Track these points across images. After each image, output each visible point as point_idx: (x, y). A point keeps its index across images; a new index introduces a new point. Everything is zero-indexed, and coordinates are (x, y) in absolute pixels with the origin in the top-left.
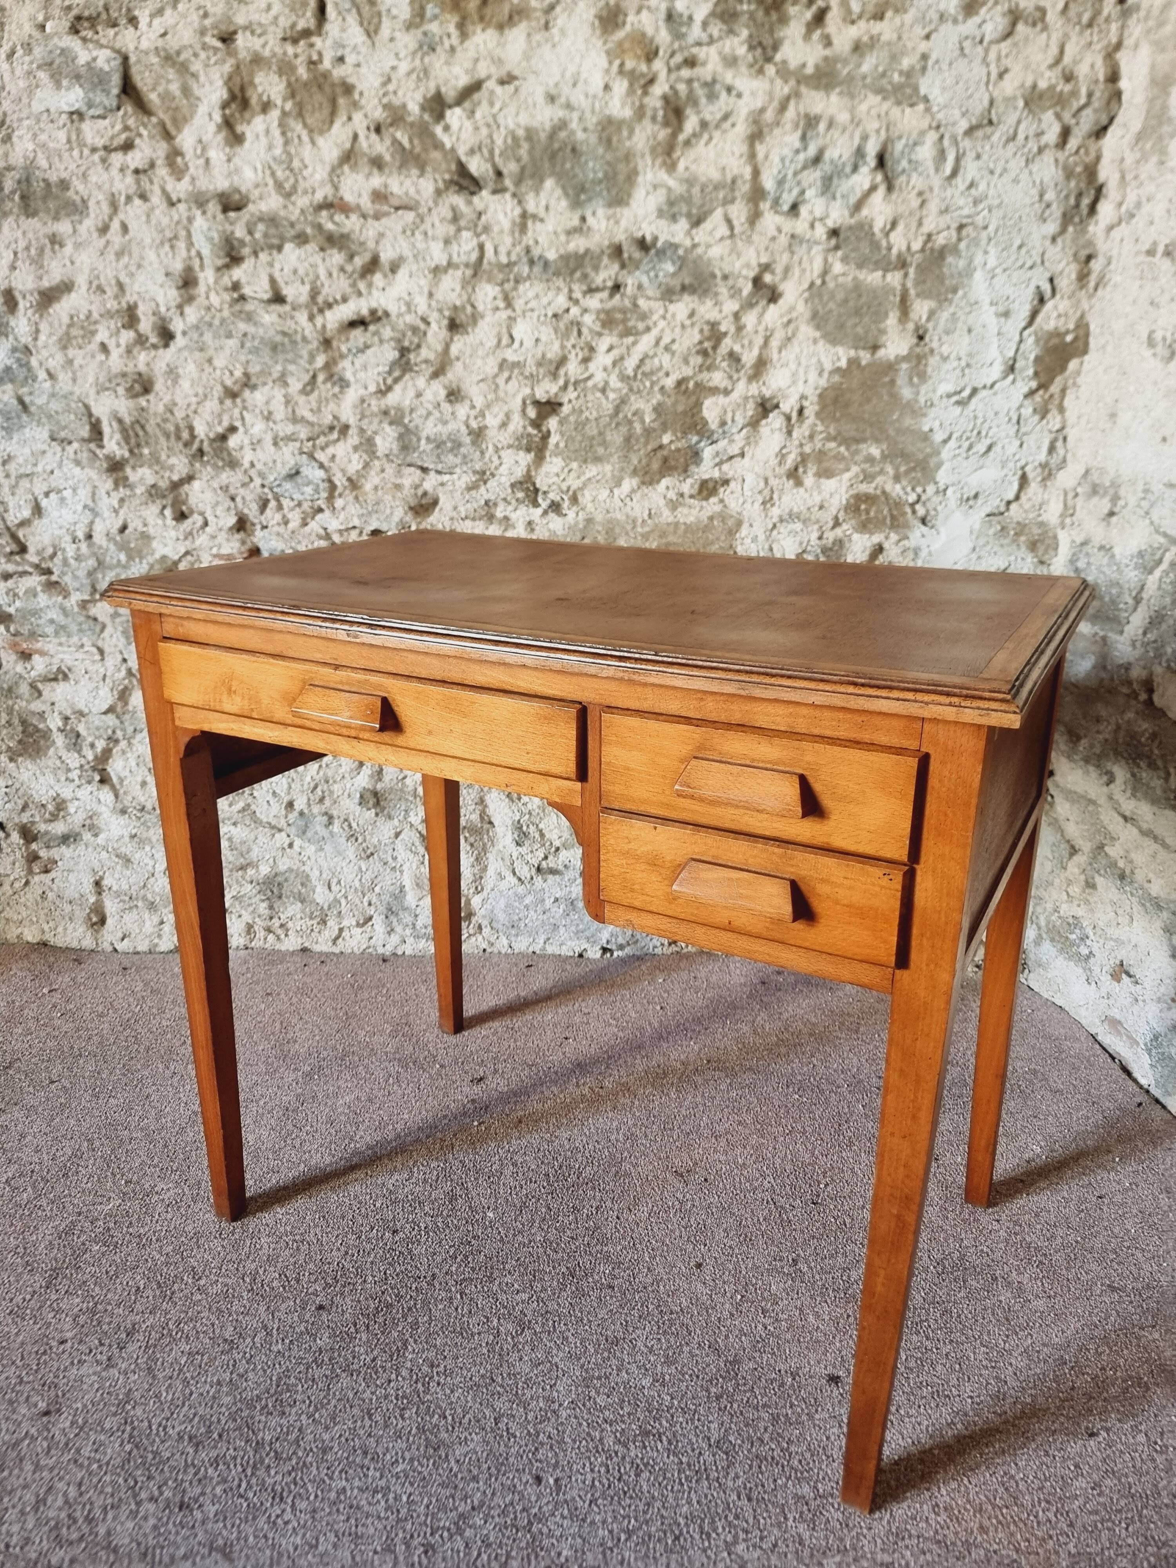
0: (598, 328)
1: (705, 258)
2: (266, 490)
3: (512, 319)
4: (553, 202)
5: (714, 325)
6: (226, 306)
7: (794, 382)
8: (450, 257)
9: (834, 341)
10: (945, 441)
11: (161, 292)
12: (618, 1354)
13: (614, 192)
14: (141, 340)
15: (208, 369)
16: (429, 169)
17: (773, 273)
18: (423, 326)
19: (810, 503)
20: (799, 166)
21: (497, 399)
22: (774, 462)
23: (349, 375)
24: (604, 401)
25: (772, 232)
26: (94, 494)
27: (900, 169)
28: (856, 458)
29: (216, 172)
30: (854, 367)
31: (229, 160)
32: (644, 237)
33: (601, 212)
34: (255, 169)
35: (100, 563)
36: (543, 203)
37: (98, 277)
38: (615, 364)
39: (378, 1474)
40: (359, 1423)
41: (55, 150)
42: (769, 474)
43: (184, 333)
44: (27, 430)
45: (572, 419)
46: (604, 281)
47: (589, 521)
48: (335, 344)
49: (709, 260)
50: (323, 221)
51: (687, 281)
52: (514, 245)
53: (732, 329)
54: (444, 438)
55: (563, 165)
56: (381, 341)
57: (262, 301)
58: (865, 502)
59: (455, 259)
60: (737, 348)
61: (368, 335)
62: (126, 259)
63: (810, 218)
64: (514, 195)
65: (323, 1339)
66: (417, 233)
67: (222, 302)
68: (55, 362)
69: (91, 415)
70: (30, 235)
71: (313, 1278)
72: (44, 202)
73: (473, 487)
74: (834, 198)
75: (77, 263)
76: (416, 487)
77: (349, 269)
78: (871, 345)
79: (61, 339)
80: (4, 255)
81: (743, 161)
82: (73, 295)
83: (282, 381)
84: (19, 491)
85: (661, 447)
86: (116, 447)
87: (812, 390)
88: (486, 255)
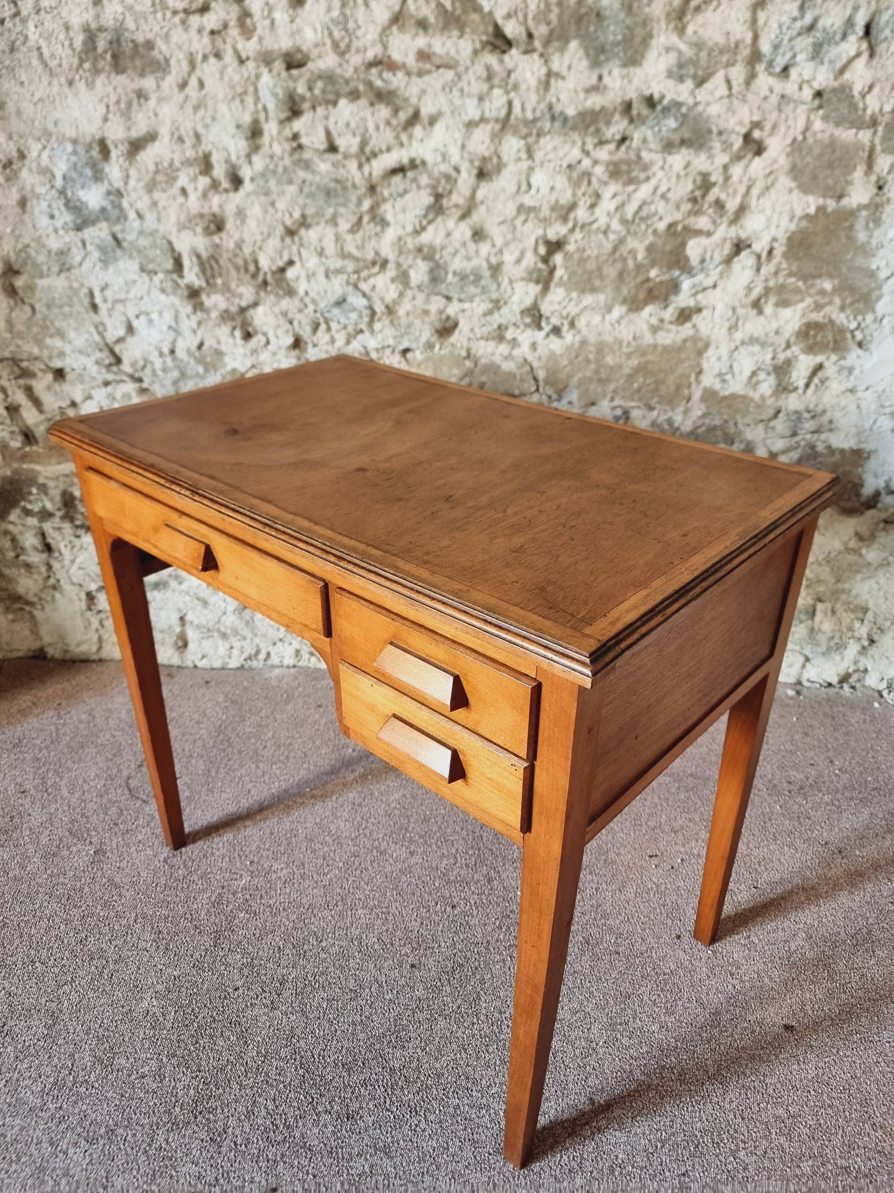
0: (605, 177)
1: (705, 115)
2: (318, 315)
3: (531, 169)
4: (575, 62)
5: (705, 176)
6: (286, 155)
7: (768, 227)
8: (483, 112)
9: (806, 191)
10: (888, 278)
11: (233, 142)
12: (631, 1006)
13: (629, 53)
15: (271, 210)
16: (468, 30)
17: (762, 129)
18: (454, 174)
19: (768, 329)
20: (795, 33)
21: (514, 239)
22: (741, 293)
23: (389, 217)
24: (604, 241)
25: (765, 92)
26: (176, 317)
27: (883, 35)
28: (811, 291)
29: (280, 32)
30: (820, 214)
31: (292, 21)
32: (651, 96)
33: (616, 72)
35: (183, 374)
36: (566, 62)
37: (178, 129)
38: (617, 209)
39: (479, 1095)
40: (458, 1056)
41: (141, 12)
42: (737, 304)
43: (252, 180)
44: (121, 263)
45: (576, 256)
46: (614, 135)
47: (584, 343)
48: (379, 189)
49: (708, 117)
50: (373, 78)
51: (686, 136)
52: (539, 102)
53: (721, 180)
54: (468, 271)
55: (587, 28)
56: (418, 187)
57: (318, 151)
58: (814, 329)
59: (487, 115)
60: (723, 197)
61: (408, 182)
62: (202, 112)
63: (799, 80)
64: (542, 55)
65: (420, 992)
66: (454, 90)
67: (284, 151)
68: (143, 204)
69: (173, 250)
70: (120, 90)
71: (402, 943)
72: (132, 61)
73: (489, 313)
74: (822, 63)
75: (160, 116)
76: (441, 312)
77: (394, 122)
78: (837, 194)
79: (147, 185)
80: (98, 108)
81: (745, 27)
82: (157, 144)
83: (333, 221)
84: (115, 314)
85: (648, 280)
86: (195, 278)
87: (782, 234)
88: (514, 111)
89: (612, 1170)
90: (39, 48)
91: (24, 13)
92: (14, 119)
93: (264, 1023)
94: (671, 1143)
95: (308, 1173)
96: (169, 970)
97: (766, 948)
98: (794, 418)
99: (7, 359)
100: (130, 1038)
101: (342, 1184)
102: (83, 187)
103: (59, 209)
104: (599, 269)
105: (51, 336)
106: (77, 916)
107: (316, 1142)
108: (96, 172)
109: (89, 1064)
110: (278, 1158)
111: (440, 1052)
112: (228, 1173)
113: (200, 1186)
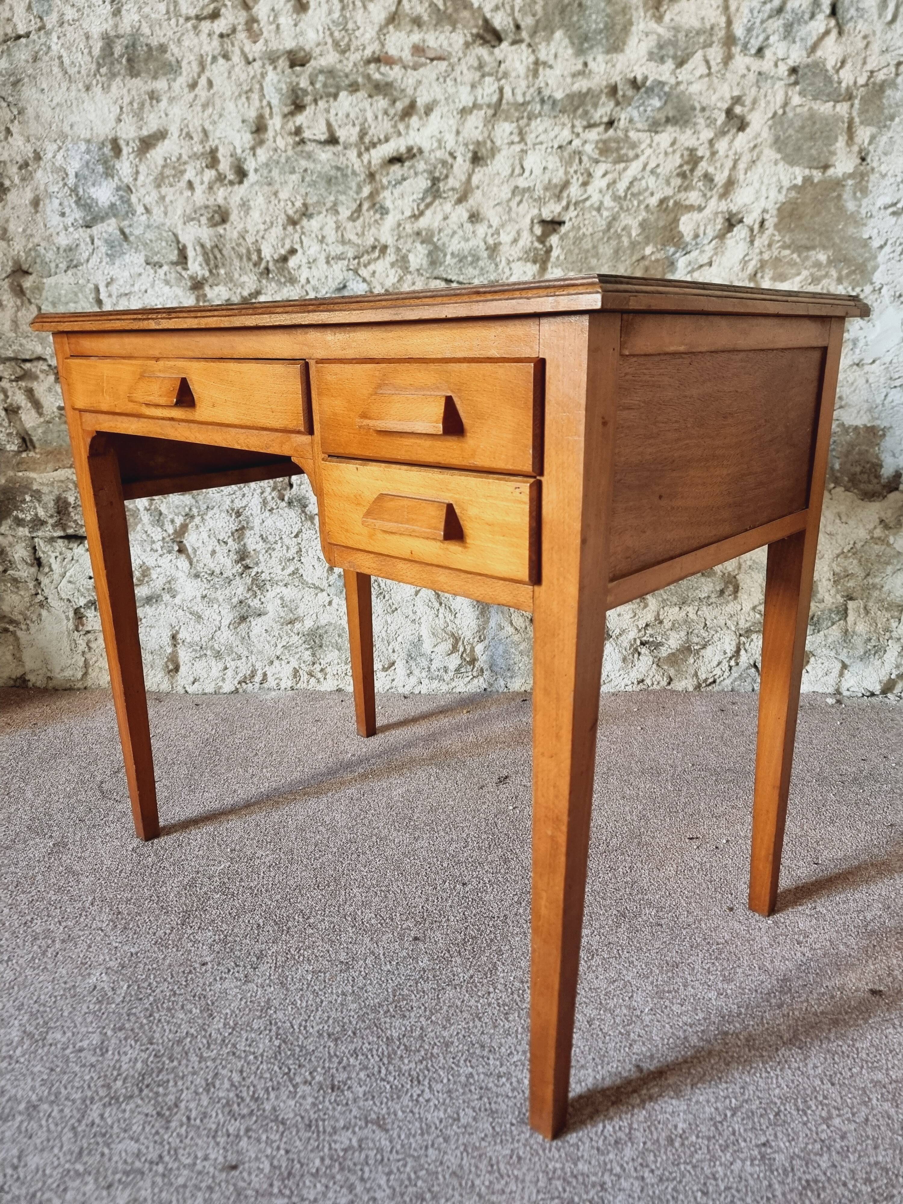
0: (596, 156)
1: (687, 93)
3: (524, 152)
4: (561, 50)
5: (692, 151)
6: (290, 148)
7: (757, 199)
8: (476, 100)
9: (792, 163)
10: (881, 247)
11: (238, 136)
12: (681, 974)
13: (612, 41)
14: (221, 178)
15: (274, 201)
16: (459, 26)
17: (743, 105)
18: (450, 160)
20: (766, 15)
21: (510, 219)
22: (737, 268)
23: (388, 204)
24: (599, 219)
25: (743, 70)
27: (849, 16)
28: (807, 263)
29: (285, 35)
30: (807, 184)
31: (296, 25)
32: (635, 78)
33: (600, 58)
34: (318, 31)
36: (553, 51)
37: (187, 126)
38: (608, 186)
39: (498, 1063)
40: (471, 1024)
41: (156, 20)
43: (256, 170)
44: (127, 256)
45: (571, 235)
46: (601, 117)
48: (378, 177)
49: (690, 94)
50: (371, 72)
51: (670, 115)
52: (528, 87)
53: (708, 154)
54: (466, 253)
55: (570, 18)
56: (416, 174)
57: (320, 142)
59: (480, 101)
60: (711, 170)
61: (405, 169)
62: (210, 110)
63: (775, 59)
64: (529, 45)
65: (424, 962)
66: (448, 80)
67: (287, 145)
68: (151, 199)
69: (178, 242)
70: (134, 92)
71: (404, 918)
72: (146, 64)
74: (794, 42)
75: (171, 115)
77: (392, 112)
78: (822, 164)
79: (156, 179)
80: (112, 109)
81: (719, 12)
82: (167, 141)
83: (334, 210)
85: (643, 258)
86: (198, 268)
87: (772, 205)
88: (505, 96)
89: (671, 1141)
90: (60, 57)
91: (49, 26)
92: (32, 122)
93: (235, 996)
94: (744, 1110)
95: (278, 1148)
96: (126, 948)
97: (837, 917)
99: (9, 359)
100: (70, 1013)
101: (322, 1159)
102: (94, 185)
103: (70, 207)
104: (595, 247)
106: (25, 900)
108: (107, 169)
109: (16, 1039)
110: (242, 1133)
111: (448, 1020)
112: (176, 1151)
113: (138, 1164)
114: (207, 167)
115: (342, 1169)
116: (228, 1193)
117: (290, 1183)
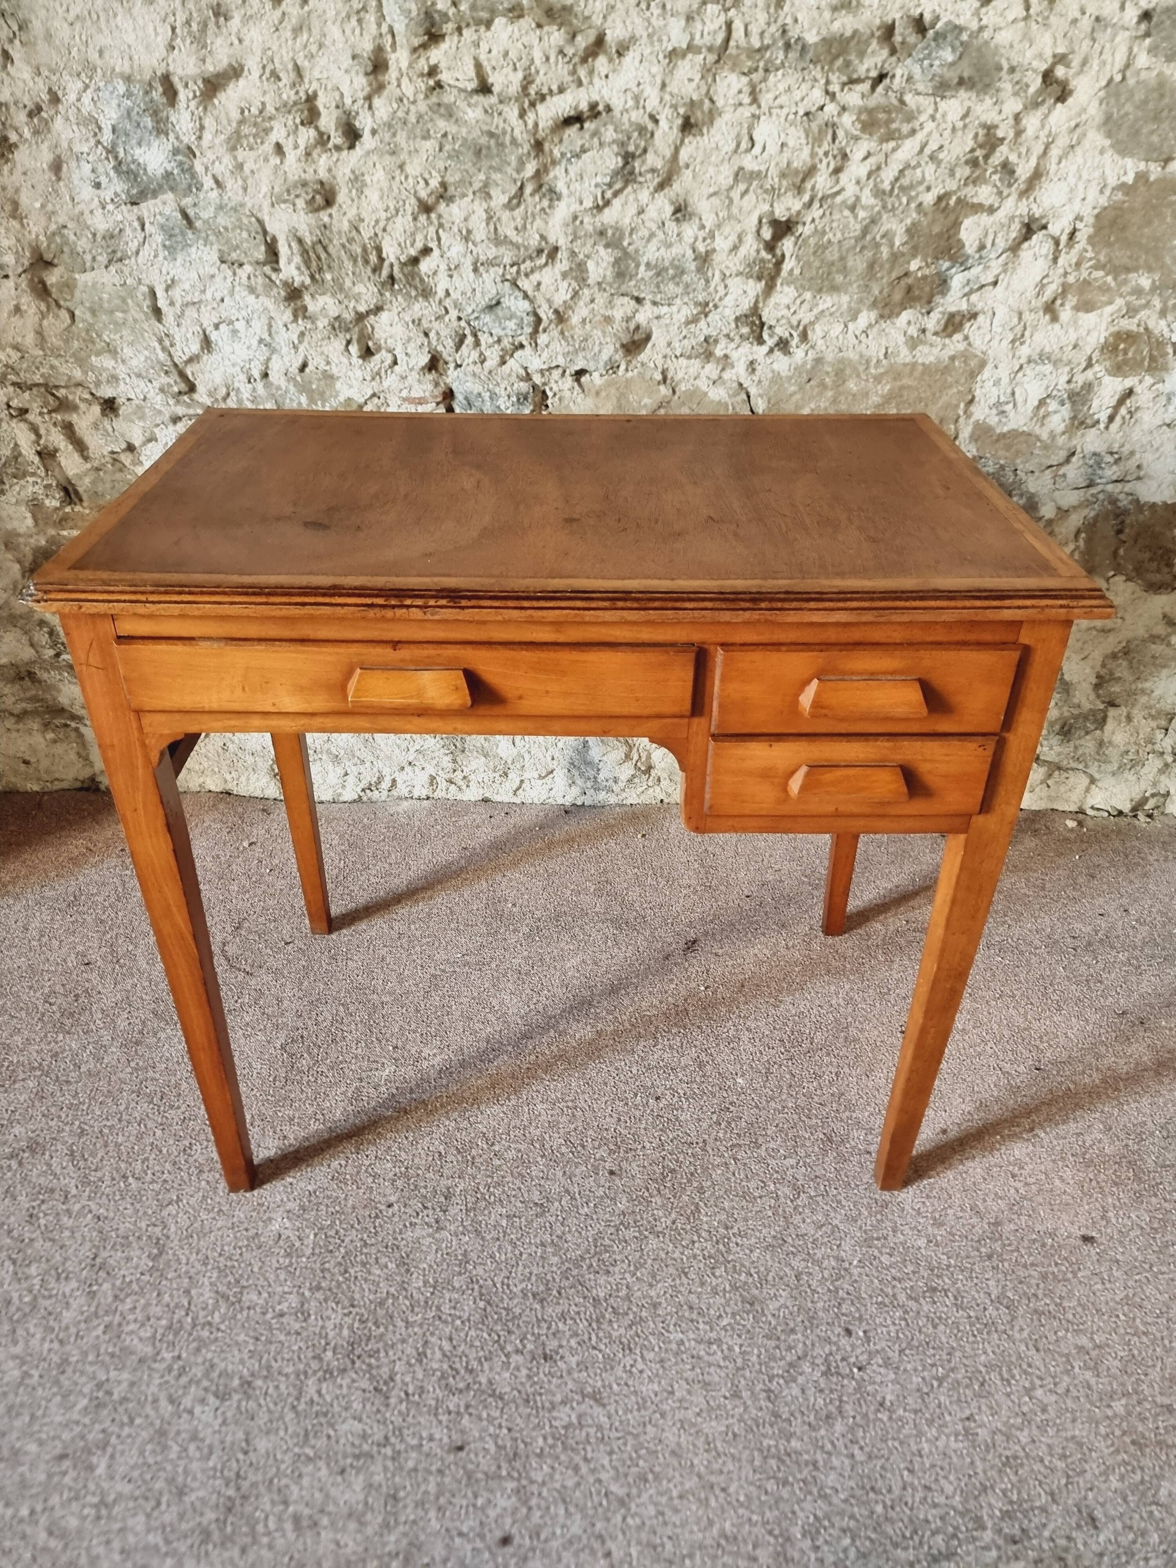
0: (856, 130)
1: (992, 45)
2: (463, 323)
3: (755, 118)
5: (990, 128)
6: (422, 96)
7: (1070, 201)
8: (692, 39)
9: (1124, 152)
11: (347, 79)
15: (400, 177)
17: (1068, 65)
18: (650, 126)
19: (1064, 341)
21: (730, 217)
22: (1031, 293)
23: (561, 186)
24: (852, 220)
25: (1075, 13)
26: (270, 326)
28: (1123, 289)
30: (1140, 183)
32: (922, 16)
35: (280, 405)
37: (272, 60)
38: (869, 175)
40: (678, 1281)
42: (1024, 307)
43: (374, 132)
44: (193, 250)
45: (812, 241)
46: (868, 70)
47: (818, 361)
48: (546, 146)
49: (996, 46)
51: (966, 73)
52: (769, 24)
53: (1011, 134)
54: (667, 264)
56: (601, 144)
57: (464, 91)
58: (1125, 341)
59: (697, 41)
60: (1013, 158)
61: (586, 136)
62: (305, 36)
65: (623, 1204)
66: (653, 5)
67: (417, 91)
68: (223, 167)
69: (265, 232)
70: (191, 6)
71: (596, 1144)
73: (694, 320)
75: (246, 43)
76: (628, 320)
77: (570, 51)
78: (1164, 156)
79: (229, 139)
80: (160, 29)
82: (242, 82)
83: (485, 193)
84: (186, 322)
85: (906, 274)
86: (295, 273)
87: (1089, 209)
88: (734, 35)
92: (41, 45)
93: (429, 1246)
94: (950, 1380)
95: (500, 1426)
98: (1091, 462)
99: (37, 385)
100: (260, 1268)
101: (545, 1438)
102: (139, 144)
103: (107, 175)
104: (842, 258)
105: (98, 354)
107: (508, 1389)
108: (158, 122)
109: (211, 1301)
110: (462, 1410)
111: (654, 1277)
112: (400, 1430)
113: (366, 1447)
114: (302, 123)
115: (565, 1448)
116: (459, 1476)
117: (518, 1464)
